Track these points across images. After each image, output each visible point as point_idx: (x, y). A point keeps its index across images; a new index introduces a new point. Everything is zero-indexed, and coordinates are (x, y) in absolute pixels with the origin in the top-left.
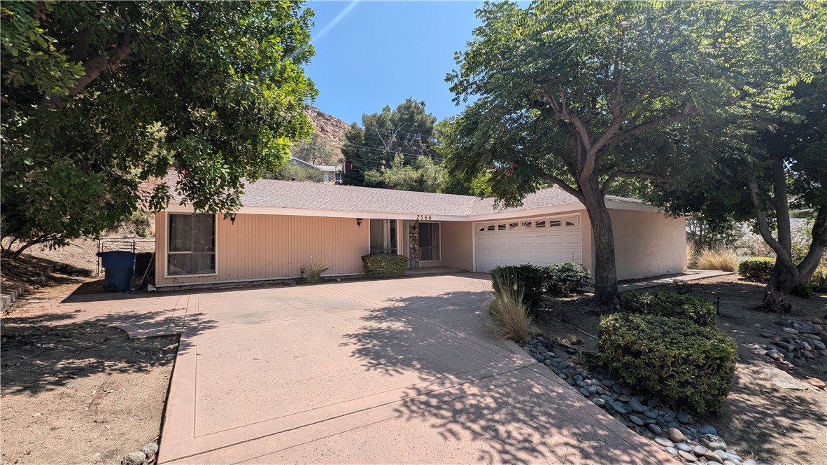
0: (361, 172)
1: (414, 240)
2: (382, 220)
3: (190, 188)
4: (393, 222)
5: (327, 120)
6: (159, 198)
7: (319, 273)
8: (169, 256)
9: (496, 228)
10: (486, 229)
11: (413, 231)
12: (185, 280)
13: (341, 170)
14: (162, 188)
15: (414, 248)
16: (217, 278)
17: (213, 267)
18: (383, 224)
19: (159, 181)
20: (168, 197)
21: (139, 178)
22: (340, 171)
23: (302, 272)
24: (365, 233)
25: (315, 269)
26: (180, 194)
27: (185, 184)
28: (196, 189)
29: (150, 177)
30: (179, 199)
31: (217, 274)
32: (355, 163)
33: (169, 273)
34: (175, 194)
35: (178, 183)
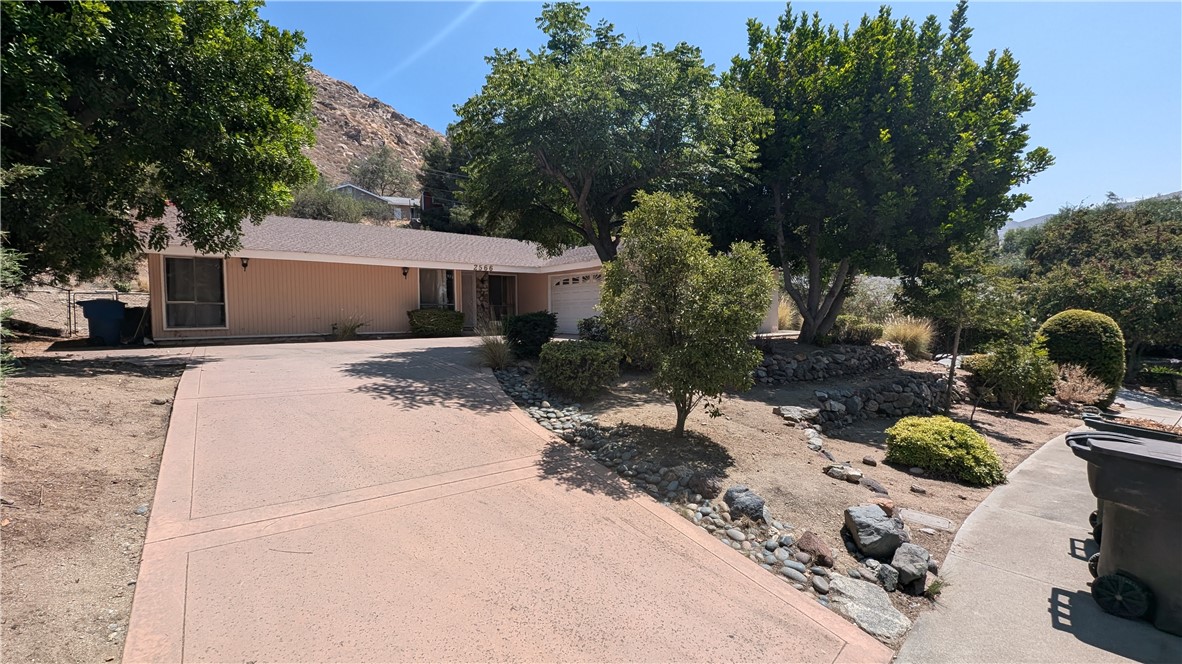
0: (446, 208)
1: (482, 295)
2: (435, 271)
3: (190, 230)
4: (450, 272)
5: (407, 125)
6: (159, 238)
7: (353, 329)
8: (168, 306)
9: (571, 281)
10: (561, 283)
11: (481, 285)
12: (188, 334)
13: (419, 204)
14: (160, 228)
15: (482, 306)
16: (228, 333)
17: (222, 322)
18: (436, 276)
19: (155, 222)
20: (168, 237)
21: (136, 219)
22: (415, 206)
23: (334, 328)
24: (414, 285)
25: (348, 325)
26: (180, 235)
27: (184, 227)
28: (195, 231)
29: (148, 218)
30: (180, 240)
31: (227, 327)
32: (438, 197)
33: (169, 326)
34: (175, 236)
35: (178, 225)
